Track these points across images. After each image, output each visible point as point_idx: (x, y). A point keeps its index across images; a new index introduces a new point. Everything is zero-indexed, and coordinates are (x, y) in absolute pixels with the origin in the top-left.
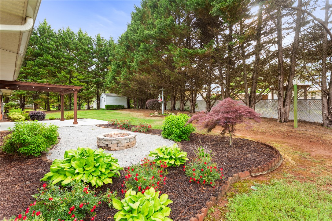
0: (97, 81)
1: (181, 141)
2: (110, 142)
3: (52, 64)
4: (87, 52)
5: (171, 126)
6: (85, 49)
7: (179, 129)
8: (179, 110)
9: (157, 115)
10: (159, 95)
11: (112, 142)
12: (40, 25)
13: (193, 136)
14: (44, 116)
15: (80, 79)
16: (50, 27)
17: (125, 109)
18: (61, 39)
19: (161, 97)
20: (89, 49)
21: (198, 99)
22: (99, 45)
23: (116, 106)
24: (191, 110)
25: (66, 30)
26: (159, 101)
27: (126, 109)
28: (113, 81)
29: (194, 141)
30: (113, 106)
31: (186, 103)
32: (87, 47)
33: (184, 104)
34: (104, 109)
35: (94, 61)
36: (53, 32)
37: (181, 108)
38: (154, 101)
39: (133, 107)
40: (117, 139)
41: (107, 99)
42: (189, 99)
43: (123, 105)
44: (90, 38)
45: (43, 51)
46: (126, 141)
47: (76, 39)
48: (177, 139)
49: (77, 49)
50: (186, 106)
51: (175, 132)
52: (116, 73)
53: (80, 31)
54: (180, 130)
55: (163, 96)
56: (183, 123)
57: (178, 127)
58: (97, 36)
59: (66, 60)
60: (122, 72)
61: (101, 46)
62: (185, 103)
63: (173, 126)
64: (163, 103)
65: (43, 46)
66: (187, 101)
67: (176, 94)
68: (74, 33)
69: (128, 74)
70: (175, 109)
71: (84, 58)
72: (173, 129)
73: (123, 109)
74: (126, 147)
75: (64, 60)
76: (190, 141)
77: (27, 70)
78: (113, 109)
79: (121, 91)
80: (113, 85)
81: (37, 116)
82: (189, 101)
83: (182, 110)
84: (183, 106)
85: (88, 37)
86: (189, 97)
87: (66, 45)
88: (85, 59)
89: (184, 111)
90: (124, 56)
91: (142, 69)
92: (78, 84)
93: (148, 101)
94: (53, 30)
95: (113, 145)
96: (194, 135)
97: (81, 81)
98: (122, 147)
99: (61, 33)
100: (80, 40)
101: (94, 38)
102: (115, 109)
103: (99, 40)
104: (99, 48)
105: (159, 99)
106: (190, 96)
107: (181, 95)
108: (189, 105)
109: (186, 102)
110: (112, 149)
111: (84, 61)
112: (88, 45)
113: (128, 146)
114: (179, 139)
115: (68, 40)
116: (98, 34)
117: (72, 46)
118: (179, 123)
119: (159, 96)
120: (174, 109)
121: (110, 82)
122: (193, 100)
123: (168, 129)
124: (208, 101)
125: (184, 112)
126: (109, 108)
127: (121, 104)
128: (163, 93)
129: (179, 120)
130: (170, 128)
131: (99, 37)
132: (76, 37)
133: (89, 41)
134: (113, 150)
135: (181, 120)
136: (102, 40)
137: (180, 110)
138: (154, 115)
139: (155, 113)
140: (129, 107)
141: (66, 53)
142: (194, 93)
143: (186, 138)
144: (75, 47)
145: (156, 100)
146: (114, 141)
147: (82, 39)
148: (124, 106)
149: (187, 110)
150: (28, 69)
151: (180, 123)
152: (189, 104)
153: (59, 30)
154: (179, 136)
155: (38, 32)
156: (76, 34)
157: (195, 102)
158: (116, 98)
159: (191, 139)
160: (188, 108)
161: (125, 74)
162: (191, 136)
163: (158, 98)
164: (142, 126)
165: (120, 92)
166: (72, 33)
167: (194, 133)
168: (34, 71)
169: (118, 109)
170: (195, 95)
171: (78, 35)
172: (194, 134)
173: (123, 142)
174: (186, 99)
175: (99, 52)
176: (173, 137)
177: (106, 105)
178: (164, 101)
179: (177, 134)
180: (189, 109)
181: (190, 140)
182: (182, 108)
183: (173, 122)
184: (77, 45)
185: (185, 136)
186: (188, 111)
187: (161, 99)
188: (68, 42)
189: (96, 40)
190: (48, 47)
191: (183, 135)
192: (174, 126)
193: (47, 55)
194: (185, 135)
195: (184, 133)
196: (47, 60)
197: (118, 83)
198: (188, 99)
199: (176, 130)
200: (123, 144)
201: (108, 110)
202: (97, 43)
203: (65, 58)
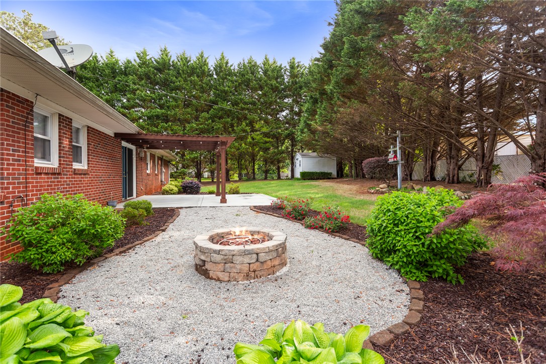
0: (289, 134)
1: (424, 280)
2: (207, 257)
3: (228, 113)
4: (275, 89)
5: (392, 226)
6: (272, 85)
7: (417, 237)
8: (443, 180)
9: (383, 190)
10: (391, 147)
11: (213, 256)
12: (216, 62)
13: (477, 267)
14: (198, 188)
15: (264, 133)
16: (227, 63)
17: (333, 178)
18: (241, 76)
19: (395, 152)
20: (277, 85)
21: (500, 153)
22: (293, 76)
23: (317, 174)
24: (479, 181)
25: (248, 61)
26: (391, 161)
27: (335, 178)
28: (306, 130)
29: (481, 289)
30: (312, 173)
31: (462, 164)
32: (275, 82)
33: (460, 168)
34: (298, 179)
35: (286, 102)
36: (232, 68)
37: (448, 175)
38: (378, 161)
39: (347, 176)
40: (222, 250)
41: (304, 163)
42: (473, 153)
43: (329, 172)
44: (280, 67)
45: (219, 98)
46: (247, 260)
47: (260, 73)
48: (411, 272)
49: (261, 88)
50: (464, 172)
51: (405, 246)
52: (311, 114)
53: (266, 59)
54: (423, 244)
55: (400, 148)
56: (434, 219)
57: (416, 232)
58: (290, 62)
59: (246, 106)
60: (318, 110)
61: (296, 76)
62: (460, 163)
63: (396, 225)
64: (400, 165)
65: (218, 91)
66: (467, 159)
67: (436, 144)
68: (258, 64)
69: (329, 112)
70: (433, 179)
71: (270, 99)
72: (397, 235)
73: (329, 179)
74: (247, 277)
75: (243, 106)
76: (465, 287)
77: (200, 126)
78: (312, 179)
79: (319, 145)
80: (306, 136)
81: (189, 187)
82: (472, 159)
83: (453, 181)
84: (456, 172)
85: (277, 66)
86: (473, 148)
87: (247, 83)
88: (272, 101)
89: (459, 182)
90: (322, 79)
91: (349, 94)
92: (261, 141)
93: (365, 162)
94: (231, 66)
95: (214, 265)
96: (483, 261)
97: (266, 135)
98: (235, 274)
99: (240, 68)
100: (265, 72)
101: (285, 64)
102: (316, 178)
103: (292, 67)
104: (292, 80)
105: (391, 156)
106: (475, 146)
107: (450, 144)
108: (475, 169)
109: (464, 162)
110: (211, 274)
111: (271, 104)
112: (276, 79)
113: (252, 274)
114: (418, 273)
115: (250, 76)
116: (291, 58)
117: (254, 83)
118: (417, 220)
119: (391, 150)
120: (431, 179)
121: (302, 132)
122: (483, 156)
123: (384, 234)
124: (537, 154)
125: (459, 185)
126: (307, 176)
127: (326, 170)
128: (400, 143)
129: (420, 210)
130: (389, 232)
131: (293, 63)
132: (260, 70)
133: (277, 72)
134: (214, 277)
135: (428, 209)
136: (298, 66)
137: (447, 180)
138: (378, 190)
139: (381, 186)
140: (340, 175)
141: (246, 96)
142: (488, 139)
143: (448, 275)
144: (258, 84)
145: (384, 158)
146: (215, 255)
147: (268, 71)
148: (330, 174)
149: (468, 179)
150: (201, 124)
151: (423, 219)
152: (472, 167)
153: (239, 65)
154: (419, 262)
155: (214, 73)
156: (260, 66)
157: (492, 161)
158: (317, 159)
159: (468, 277)
160: (471, 176)
161: (323, 112)
162: (473, 265)
163: (387, 155)
164: (329, 216)
165: (318, 147)
166: (255, 65)
167: (484, 254)
168: (208, 126)
169: (321, 179)
170: (490, 143)
171: (262, 65)
172: (483, 258)
173: (238, 259)
174: (463, 153)
175: (292, 87)
176: (397, 262)
177: (301, 171)
178: (402, 160)
179: (409, 256)
180: (472, 179)
181: (462, 282)
182: (453, 176)
183: (399, 213)
184: (260, 81)
185: (440, 266)
186: (469, 183)
187: (396, 157)
188: (249, 79)
189: (288, 67)
190: (224, 90)
191: (433, 262)
192: (401, 227)
193: (223, 102)
194: (442, 261)
195: (437, 253)
196: (222, 109)
197: (313, 132)
198: (470, 154)
199: (406, 242)
200: (238, 267)
201: (304, 180)
202: (290, 72)
203: (246, 103)
